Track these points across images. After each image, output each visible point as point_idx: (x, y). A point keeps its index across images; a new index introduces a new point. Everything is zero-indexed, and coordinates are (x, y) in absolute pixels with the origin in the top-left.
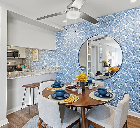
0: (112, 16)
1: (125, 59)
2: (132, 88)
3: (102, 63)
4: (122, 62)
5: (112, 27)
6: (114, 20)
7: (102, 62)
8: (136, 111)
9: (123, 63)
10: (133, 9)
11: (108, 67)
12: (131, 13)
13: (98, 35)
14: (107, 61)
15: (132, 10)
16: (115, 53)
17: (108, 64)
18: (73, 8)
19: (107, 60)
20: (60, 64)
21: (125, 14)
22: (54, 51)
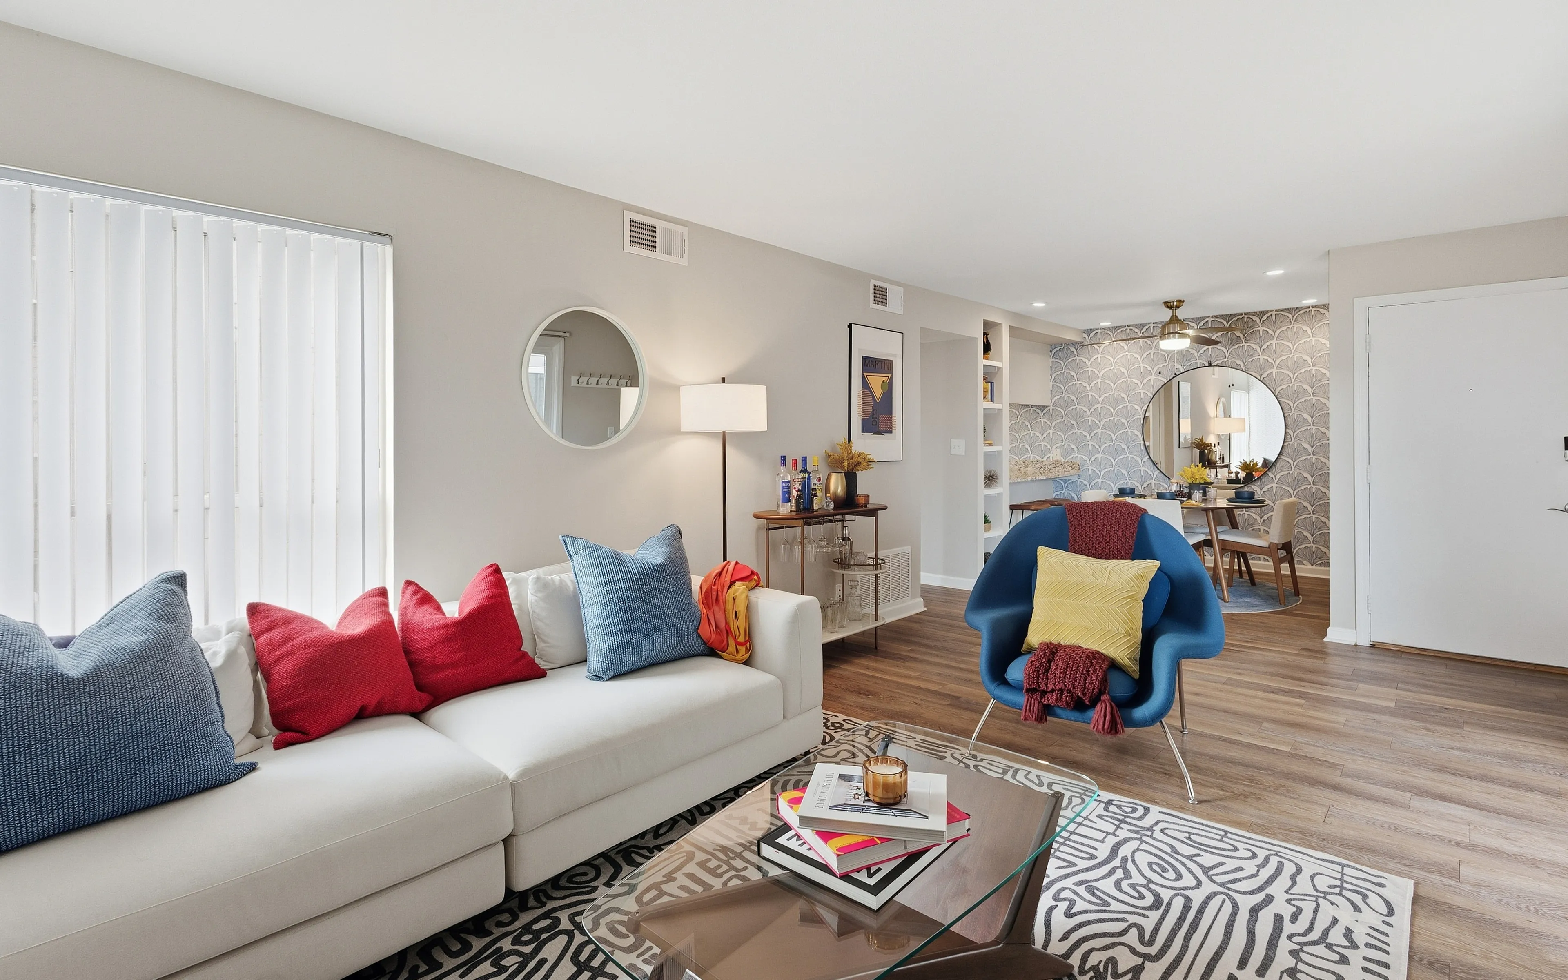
0: (1254, 318)
1: (1292, 434)
2: (1310, 508)
3: (1188, 451)
4: (1284, 442)
5: (1254, 346)
6: (1261, 329)
7: (1191, 447)
8: (1320, 565)
9: (1285, 444)
10: (1311, 308)
11: (1216, 467)
12: (1306, 317)
13: (1210, 365)
14: (1211, 440)
15: (1308, 310)
16: (1244, 395)
17: (1216, 457)
18: (1177, 335)
19: (1208, 433)
20: (1067, 452)
21: (1290, 316)
22: (1045, 407)
